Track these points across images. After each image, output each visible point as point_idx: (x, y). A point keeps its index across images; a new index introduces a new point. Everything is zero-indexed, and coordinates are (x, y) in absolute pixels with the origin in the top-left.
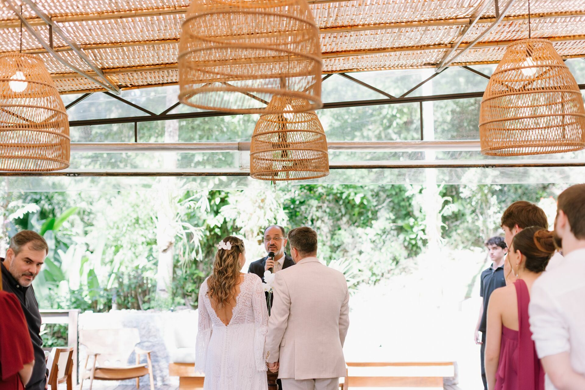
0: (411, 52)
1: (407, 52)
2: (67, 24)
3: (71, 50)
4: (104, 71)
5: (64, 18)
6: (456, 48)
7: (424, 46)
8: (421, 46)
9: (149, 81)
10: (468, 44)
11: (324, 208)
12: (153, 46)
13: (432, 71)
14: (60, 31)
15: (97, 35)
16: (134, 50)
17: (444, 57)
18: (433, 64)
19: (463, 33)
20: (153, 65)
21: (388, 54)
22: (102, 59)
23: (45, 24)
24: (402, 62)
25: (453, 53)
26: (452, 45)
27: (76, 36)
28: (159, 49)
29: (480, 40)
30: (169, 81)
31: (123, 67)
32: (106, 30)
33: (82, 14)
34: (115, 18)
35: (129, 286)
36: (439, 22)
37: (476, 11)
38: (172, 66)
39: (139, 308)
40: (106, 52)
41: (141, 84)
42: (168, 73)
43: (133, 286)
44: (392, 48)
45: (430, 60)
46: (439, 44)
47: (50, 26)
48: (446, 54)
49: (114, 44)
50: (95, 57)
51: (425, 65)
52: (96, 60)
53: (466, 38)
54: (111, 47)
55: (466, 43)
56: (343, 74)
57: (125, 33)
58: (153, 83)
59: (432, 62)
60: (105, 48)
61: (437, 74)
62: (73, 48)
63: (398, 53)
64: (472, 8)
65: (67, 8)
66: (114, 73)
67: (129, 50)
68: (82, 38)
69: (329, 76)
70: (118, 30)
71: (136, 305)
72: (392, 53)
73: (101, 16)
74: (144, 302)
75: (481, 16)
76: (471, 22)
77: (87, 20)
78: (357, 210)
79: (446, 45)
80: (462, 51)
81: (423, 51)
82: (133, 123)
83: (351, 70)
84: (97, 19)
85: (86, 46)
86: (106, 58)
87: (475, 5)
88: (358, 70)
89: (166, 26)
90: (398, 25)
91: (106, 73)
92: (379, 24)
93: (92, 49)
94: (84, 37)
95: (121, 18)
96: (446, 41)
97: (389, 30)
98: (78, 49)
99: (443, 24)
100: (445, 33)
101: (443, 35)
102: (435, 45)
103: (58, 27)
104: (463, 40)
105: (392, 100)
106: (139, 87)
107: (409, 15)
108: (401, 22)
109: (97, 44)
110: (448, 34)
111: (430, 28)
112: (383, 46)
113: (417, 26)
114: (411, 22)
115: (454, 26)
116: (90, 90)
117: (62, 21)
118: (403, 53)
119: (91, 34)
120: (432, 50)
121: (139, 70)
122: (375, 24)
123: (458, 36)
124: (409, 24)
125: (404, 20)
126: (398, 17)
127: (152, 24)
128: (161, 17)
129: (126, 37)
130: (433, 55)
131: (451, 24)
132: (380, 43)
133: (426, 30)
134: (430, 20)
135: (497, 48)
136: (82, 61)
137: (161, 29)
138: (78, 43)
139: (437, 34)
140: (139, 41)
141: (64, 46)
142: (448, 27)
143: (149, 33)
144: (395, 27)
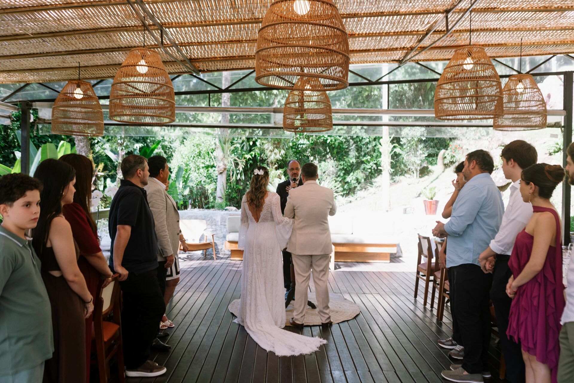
0: (385, 53)
1: (382, 53)
2: (171, 29)
3: (172, 46)
4: (192, 60)
5: (170, 26)
6: (414, 51)
7: (394, 49)
8: (392, 49)
9: (219, 67)
10: (424, 48)
12: (224, 45)
13: (396, 65)
14: (167, 34)
15: (190, 37)
16: (212, 47)
17: (405, 57)
18: (397, 61)
19: (420, 41)
20: (222, 57)
21: (370, 53)
22: (191, 53)
23: (157, 29)
24: (379, 58)
25: (412, 54)
26: (412, 49)
27: (177, 38)
28: (227, 47)
29: (432, 46)
30: (231, 68)
31: (203, 58)
32: (196, 34)
33: (182, 23)
34: (202, 26)
35: (197, 194)
36: (405, 33)
37: (432, 26)
39: (203, 208)
40: (194, 49)
41: (213, 69)
42: (231, 62)
43: (199, 194)
45: (396, 57)
46: (404, 48)
47: (161, 31)
48: (407, 54)
49: (200, 44)
50: (187, 51)
51: (393, 61)
52: (187, 53)
53: (422, 44)
54: (198, 45)
55: (421, 47)
57: (208, 36)
58: (221, 69)
59: (397, 59)
60: (193, 46)
61: (399, 67)
62: (174, 45)
63: (376, 53)
64: (429, 26)
65: (173, 19)
66: (198, 62)
67: (208, 48)
68: (180, 39)
70: (203, 34)
71: (201, 205)
72: (373, 53)
73: (194, 25)
74: (206, 204)
75: (434, 30)
76: (427, 34)
77: (184, 27)
79: (408, 48)
80: (419, 52)
81: (392, 52)
82: (208, 95)
84: (191, 27)
85: (182, 45)
86: (194, 53)
89: (234, 32)
90: (380, 35)
91: (192, 62)
92: (369, 34)
93: (185, 46)
94: (182, 38)
95: (206, 26)
96: (408, 46)
97: (374, 38)
98: (176, 45)
99: (409, 35)
100: (408, 40)
101: (407, 42)
102: (401, 48)
103: (166, 32)
104: (419, 46)
105: (370, 83)
106: (211, 71)
107: (389, 28)
108: (383, 33)
109: (189, 43)
110: (411, 41)
111: (400, 37)
112: (368, 48)
113: (392, 36)
114: (389, 33)
115: (415, 36)
116: (181, 72)
117: (169, 28)
118: (380, 53)
119: (186, 37)
120: (398, 52)
121: (213, 61)
122: (366, 34)
123: (416, 43)
124: (388, 34)
125: (385, 31)
126: (381, 29)
127: (226, 30)
128: (232, 26)
129: (208, 39)
130: (399, 55)
131: (413, 35)
132: (367, 46)
133: (398, 38)
134: (401, 32)
135: (439, 51)
136: (178, 54)
137: (230, 34)
138: (177, 42)
139: (404, 41)
140: (216, 42)
141: (168, 44)
142: (411, 37)
143: (223, 37)
144: (378, 36)
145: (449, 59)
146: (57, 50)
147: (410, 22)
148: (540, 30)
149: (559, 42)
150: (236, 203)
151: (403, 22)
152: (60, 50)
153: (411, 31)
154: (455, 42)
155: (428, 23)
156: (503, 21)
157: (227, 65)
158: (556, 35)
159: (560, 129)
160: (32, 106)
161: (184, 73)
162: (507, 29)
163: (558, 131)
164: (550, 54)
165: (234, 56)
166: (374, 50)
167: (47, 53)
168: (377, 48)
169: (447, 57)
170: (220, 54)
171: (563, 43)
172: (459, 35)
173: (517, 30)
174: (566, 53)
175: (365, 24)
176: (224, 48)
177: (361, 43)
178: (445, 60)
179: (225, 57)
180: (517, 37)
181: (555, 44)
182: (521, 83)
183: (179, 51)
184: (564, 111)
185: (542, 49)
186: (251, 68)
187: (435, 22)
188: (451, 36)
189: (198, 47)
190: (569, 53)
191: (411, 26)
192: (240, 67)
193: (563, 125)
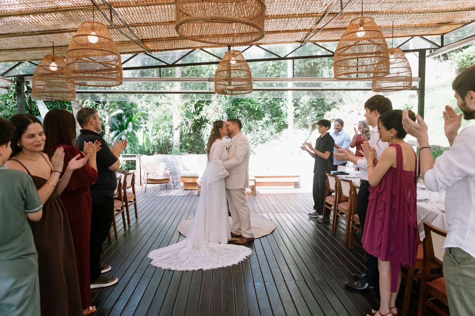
0: (290, 34)
1: (289, 34)
2: (119, 9)
3: (125, 27)
4: (144, 41)
5: (118, 5)
6: (313, 32)
8: (297, 30)
9: (166, 47)
10: (319, 29)
11: (242, 112)
12: (166, 26)
13: (299, 44)
15: (137, 17)
16: (157, 28)
17: (306, 38)
18: (299, 42)
19: (318, 23)
20: (167, 38)
21: (280, 34)
22: (141, 33)
23: (107, 9)
24: (286, 40)
25: (311, 35)
26: (311, 30)
27: (126, 18)
28: (169, 28)
29: (325, 27)
30: (176, 48)
31: (152, 39)
32: (141, 14)
33: (127, 3)
34: (145, 6)
35: (163, 144)
36: (307, 15)
37: (327, 9)
38: (176, 38)
39: (167, 153)
40: (143, 29)
41: (162, 49)
43: (164, 144)
44: (283, 31)
46: (305, 29)
47: (111, 10)
48: (307, 35)
49: (147, 24)
50: (138, 32)
51: (296, 42)
52: (138, 34)
53: (320, 26)
54: (145, 26)
55: (318, 29)
56: (258, 46)
58: (168, 48)
59: (299, 40)
60: (142, 26)
61: (301, 46)
62: (126, 25)
63: (285, 34)
64: (326, 7)
66: (148, 42)
67: (154, 28)
69: (251, 46)
70: (147, 14)
71: (165, 152)
72: (282, 34)
73: (137, 4)
74: (169, 151)
75: (329, 12)
76: (323, 16)
78: (256, 113)
79: (308, 30)
80: (316, 33)
81: (296, 33)
82: (159, 69)
83: (261, 44)
84: (135, 7)
85: (132, 25)
86: (143, 33)
87: (328, 5)
88: (265, 44)
89: (172, 13)
90: (288, 16)
91: (144, 42)
92: (279, 15)
93: (135, 26)
94: (130, 19)
95: (148, 5)
96: (309, 28)
97: (283, 19)
98: (128, 26)
99: (310, 17)
100: (309, 22)
101: (308, 24)
102: (303, 30)
103: (115, 12)
104: (317, 27)
105: (280, 58)
106: (161, 51)
107: (295, 10)
108: (290, 15)
109: (137, 24)
110: (311, 23)
111: (303, 19)
112: (279, 29)
113: (297, 17)
114: (295, 14)
115: (315, 18)
116: (138, 52)
117: (117, 7)
118: (287, 34)
119: (134, 17)
120: (301, 33)
121: (160, 41)
122: (277, 15)
123: (315, 25)
124: (294, 16)
125: (292, 13)
126: (289, 10)
127: (165, 11)
128: (169, 6)
129: (152, 20)
130: (301, 36)
131: (313, 17)
132: (278, 27)
133: (301, 20)
134: (304, 14)
135: (331, 32)
136: (131, 34)
137: (169, 15)
138: (128, 23)
139: (306, 23)
140: (159, 23)
141: (121, 25)
142: (311, 18)
143: (164, 17)
144: (286, 18)
145: (337, 40)
146: (31, 31)
147: (311, 4)
148: (409, 13)
149: (419, 25)
150: (189, 150)
151: (306, 4)
152: (34, 30)
153: (311, 14)
154: (344, 24)
155: (325, 5)
156: (383, 3)
157: (172, 45)
158: (419, 18)
159: (416, 91)
160: (24, 79)
161: (140, 52)
162: (384, 12)
163: (415, 92)
164: (410, 36)
165: (176, 37)
166: (283, 32)
167: (23, 33)
168: (285, 29)
169: (336, 39)
170: (164, 35)
171: (422, 26)
172: (348, 18)
173: (392, 13)
174: (421, 35)
175: (276, 5)
176: (167, 28)
177: (273, 24)
178: (335, 41)
179: (169, 38)
180: (390, 19)
181: (416, 27)
182: (392, 55)
183: (132, 32)
184: (419, 78)
185: (405, 31)
186: (190, 48)
187: (331, 5)
188: (341, 19)
189: (145, 28)
190: (423, 35)
191: (312, 9)
192: (182, 47)
193: (418, 88)
